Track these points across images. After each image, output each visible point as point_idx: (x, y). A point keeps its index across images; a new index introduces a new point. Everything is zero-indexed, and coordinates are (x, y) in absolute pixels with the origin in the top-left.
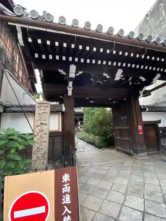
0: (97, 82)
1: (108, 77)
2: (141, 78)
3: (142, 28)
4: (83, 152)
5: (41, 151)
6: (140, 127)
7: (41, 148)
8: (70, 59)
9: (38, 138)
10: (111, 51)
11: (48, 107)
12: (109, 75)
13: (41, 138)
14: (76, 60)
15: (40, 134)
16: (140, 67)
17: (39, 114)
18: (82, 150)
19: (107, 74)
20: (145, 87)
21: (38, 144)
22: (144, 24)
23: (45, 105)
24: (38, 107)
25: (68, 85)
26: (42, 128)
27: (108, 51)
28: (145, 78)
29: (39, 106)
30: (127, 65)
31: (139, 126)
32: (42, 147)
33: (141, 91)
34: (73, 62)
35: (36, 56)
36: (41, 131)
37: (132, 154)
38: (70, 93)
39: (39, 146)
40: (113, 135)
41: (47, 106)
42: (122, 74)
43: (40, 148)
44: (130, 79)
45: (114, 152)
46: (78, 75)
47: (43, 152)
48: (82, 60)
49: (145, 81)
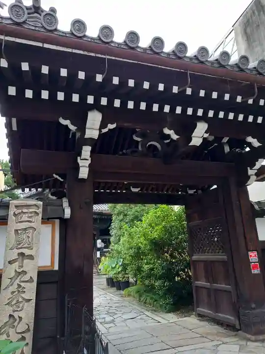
0: (149, 143)
1: (175, 137)
2: (250, 139)
3: (251, 21)
4: (112, 325)
5: (18, 323)
6: (253, 257)
7: (19, 317)
8: (90, 100)
9: (13, 292)
10: (181, 89)
11: (37, 214)
12: (176, 133)
13: (19, 291)
14: (104, 101)
15: (17, 281)
16: (246, 118)
17: (16, 231)
18: (108, 319)
19: (172, 131)
20: (260, 160)
21: (12, 306)
22: (254, 12)
23: (31, 210)
24: (15, 215)
25: (80, 154)
26: (22, 267)
27: (175, 89)
28: (259, 141)
29: (16, 213)
30: (216, 114)
31: (250, 253)
32: (22, 314)
33: (251, 169)
34: (97, 106)
35: (12, 91)
36: (20, 273)
37: (238, 327)
38: (84, 173)
39: (14, 311)
40: (189, 276)
41: (36, 212)
42: (206, 132)
43: (16, 317)
44: (225, 140)
45: (191, 321)
46: (104, 131)
47: (21, 327)
48: (117, 103)
49: (259, 147)
